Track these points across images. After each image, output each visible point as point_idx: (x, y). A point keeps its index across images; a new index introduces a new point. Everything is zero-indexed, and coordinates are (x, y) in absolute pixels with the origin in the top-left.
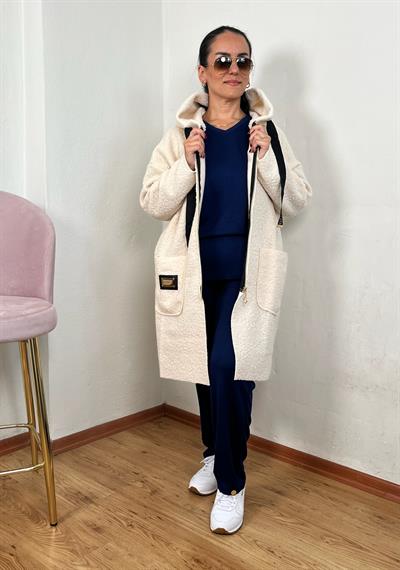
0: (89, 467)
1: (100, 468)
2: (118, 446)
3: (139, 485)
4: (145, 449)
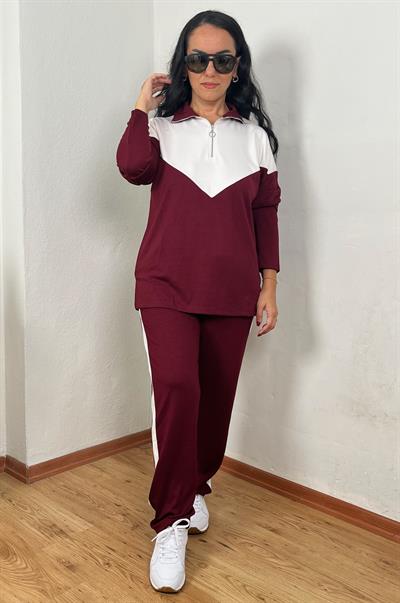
2: (100, 474)
3: (120, 518)
4: (129, 478)
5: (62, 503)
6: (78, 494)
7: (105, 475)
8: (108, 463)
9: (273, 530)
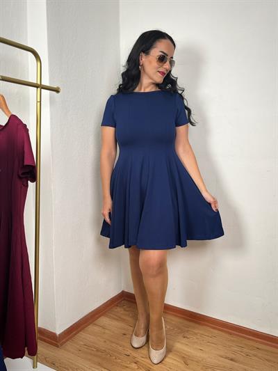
0: (91, 354)
1: (100, 353)
2: (103, 330)
3: (134, 366)
4: (124, 332)
5: (90, 360)
6: (98, 351)
7: (107, 331)
8: (104, 320)
9: (232, 360)
